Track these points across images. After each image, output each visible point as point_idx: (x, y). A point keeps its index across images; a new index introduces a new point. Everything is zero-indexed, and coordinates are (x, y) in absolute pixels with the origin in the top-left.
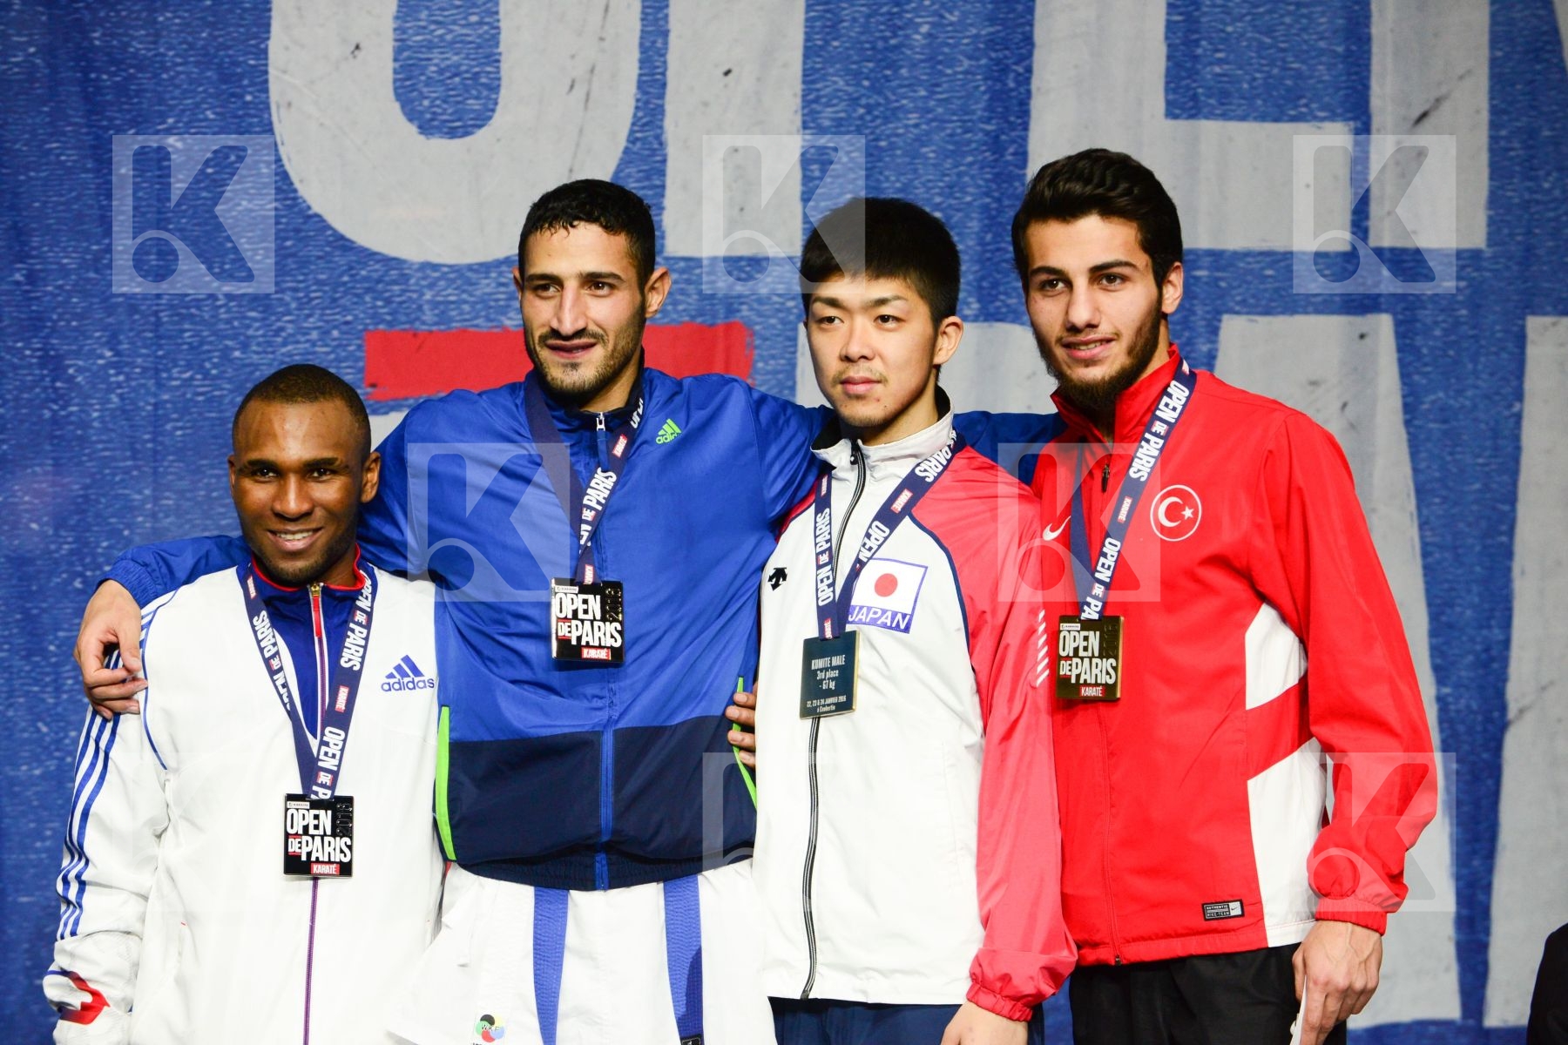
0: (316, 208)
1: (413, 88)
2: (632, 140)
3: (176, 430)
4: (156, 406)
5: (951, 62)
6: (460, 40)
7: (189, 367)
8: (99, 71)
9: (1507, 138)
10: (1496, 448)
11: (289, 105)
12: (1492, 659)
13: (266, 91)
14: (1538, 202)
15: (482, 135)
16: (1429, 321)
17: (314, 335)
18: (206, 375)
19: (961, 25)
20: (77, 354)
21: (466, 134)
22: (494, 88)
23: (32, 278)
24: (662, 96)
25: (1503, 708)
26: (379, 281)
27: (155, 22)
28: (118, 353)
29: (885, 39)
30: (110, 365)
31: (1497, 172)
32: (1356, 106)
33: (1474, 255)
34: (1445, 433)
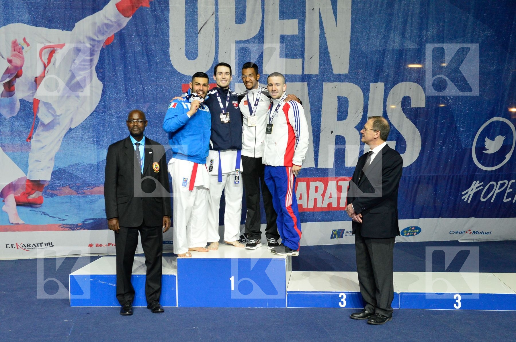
0: (176, 69)
1: (187, 54)
2: (214, 60)
3: (159, 96)
4: (156, 93)
6: (193, 48)
7: (160, 88)
8: (148, 51)
9: (321, 61)
10: (320, 99)
11: (172, 56)
12: (319, 124)
13: (169, 54)
14: (325, 68)
15: (196, 60)
17: (176, 84)
18: (162, 89)
20: (146, 87)
21: (194, 60)
22: (197, 54)
23: (140, 77)
24: (218, 55)
25: (320, 130)
26: (184, 78)
27: (155, 45)
28: (151, 86)
30: (151, 88)
31: (320, 65)
32: (303, 57)
33: (317, 75)
34: (313, 97)
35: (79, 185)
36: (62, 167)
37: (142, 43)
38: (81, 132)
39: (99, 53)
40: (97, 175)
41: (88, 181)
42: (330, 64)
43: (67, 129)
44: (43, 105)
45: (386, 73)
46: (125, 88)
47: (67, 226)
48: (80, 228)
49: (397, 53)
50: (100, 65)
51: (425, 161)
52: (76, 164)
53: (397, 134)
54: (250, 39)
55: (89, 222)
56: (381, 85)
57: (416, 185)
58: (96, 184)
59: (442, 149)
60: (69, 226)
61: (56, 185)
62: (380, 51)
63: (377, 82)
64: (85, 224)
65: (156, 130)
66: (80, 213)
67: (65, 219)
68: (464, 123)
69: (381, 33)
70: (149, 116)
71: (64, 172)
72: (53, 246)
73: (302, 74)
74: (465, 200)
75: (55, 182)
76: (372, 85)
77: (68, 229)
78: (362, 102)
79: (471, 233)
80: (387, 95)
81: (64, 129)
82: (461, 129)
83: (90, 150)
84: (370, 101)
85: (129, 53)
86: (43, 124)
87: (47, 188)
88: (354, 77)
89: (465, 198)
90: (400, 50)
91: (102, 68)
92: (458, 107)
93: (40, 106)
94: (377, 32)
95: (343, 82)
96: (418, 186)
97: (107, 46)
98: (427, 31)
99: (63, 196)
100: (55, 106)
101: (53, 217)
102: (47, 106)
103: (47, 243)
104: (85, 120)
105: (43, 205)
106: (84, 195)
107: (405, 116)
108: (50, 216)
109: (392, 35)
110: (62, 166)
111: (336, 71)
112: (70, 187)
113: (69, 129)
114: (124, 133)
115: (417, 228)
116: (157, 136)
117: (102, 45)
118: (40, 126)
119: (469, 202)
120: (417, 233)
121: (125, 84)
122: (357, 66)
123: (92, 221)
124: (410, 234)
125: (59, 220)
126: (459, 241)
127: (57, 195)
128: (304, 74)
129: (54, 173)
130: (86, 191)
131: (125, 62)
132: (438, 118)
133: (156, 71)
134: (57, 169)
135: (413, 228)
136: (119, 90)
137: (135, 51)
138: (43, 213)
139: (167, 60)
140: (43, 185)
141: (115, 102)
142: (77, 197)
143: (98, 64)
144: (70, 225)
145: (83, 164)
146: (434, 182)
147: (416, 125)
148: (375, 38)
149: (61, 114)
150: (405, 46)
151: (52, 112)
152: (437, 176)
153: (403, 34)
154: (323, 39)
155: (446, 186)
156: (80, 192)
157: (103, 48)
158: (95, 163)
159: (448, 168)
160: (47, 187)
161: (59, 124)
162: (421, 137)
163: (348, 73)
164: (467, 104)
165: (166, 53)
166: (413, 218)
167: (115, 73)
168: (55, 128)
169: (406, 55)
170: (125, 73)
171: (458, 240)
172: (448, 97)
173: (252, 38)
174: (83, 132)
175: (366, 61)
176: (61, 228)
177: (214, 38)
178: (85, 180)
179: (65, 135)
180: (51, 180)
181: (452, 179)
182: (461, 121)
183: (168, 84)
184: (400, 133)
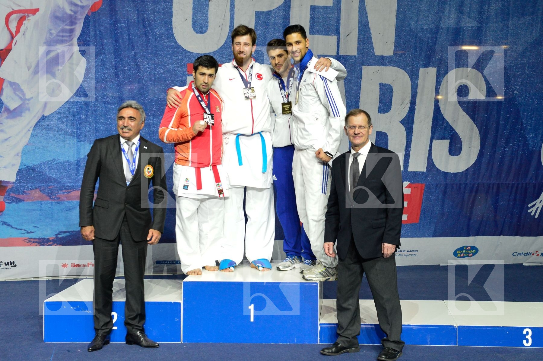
0: (180, 44)
1: (195, 26)
3: (158, 78)
4: (154, 74)
5: (277, 25)
6: (202, 19)
7: (160, 68)
8: (146, 21)
9: (361, 39)
10: (357, 85)
11: (176, 28)
13: (172, 26)
14: (365, 49)
15: (205, 34)
16: (348, 66)
17: (179, 64)
18: (162, 69)
19: (279, 19)
20: (142, 65)
21: (203, 33)
22: (207, 26)
23: (135, 53)
26: (189, 56)
27: (155, 14)
28: (148, 65)
29: (267, 21)
30: (147, 67)
31: (359, 44)
32: (338, 33)
33: (355, 56)
34: (350, 83)
35: (52, 188)
36: (30, 165)
37: (138, 10)
38: (56, 121)
39: (83, 21)
40: (77, 175)
41: (63, 183)
42: (372, 43)
43: (39, 116)
44: (9, 85)
45: (440, 55)
46: (116, 67)
47: (35, 241)
48: (52, 243)
49: (452, 32)
50: (83, 37)
51: (484, 166)
52: (50, 161)
53: (451, 131)
54: (274, 10)
55: (64, 235)
56: (432, 71)
57: (473, 194)
58: (75, 187)
59: (505, 150)
60: (37, 241)
61: (22, 188)
62: (432, 29)
63: (427, 67)
64: (58, 237)
65: (153, 120)
66: (53, 223)
67: (32, 231)
68: (531, 119)
69: (433, 7)
70: (145, 103)
71: (33, 171)
72: (16, 266)
73: (336, 55)
74: (532, 214)
75: (21, 184)
76: (421, 70)
77: (36, 244)
78: (410, 91)
79: (538, 255)
80: (439, 83)
81: (35, 116)
82: (529, 127)
83: (68, 143)
84: (419, 90)
85: (121, 23)
86: (7, 110)
87: (10, 191)
88: (400, 60)
89: (531, 212)
90: (456, 28)
91: (86, 40)
92: (525, 100)
93: (4, 86)
94: (429, 5)
95: (386, 65)
96: (475, 197)
97: (93, 13)
98: (489, 6)
99: (30, 201)
100: (24, 87)
101: (17, 229)
102: (14, 87)
103: (8, 263)
104: (63, 105)
105: (4, 212)
106: (59, 201)
107: (461, 110)
108: (14, 227)
109: (447, 10)
110: (30, 163)
111: (378, 52)
112: (41, 191)
113: (41, 116)
114: (112, 123)
115: (473, 248)
116: (154, 127)
117: (86, 12)
118: (4, 112)
119: (536, 216)
120: (473, 254)
121: (115, 61)
122: (403, 47)
123: (68, 234)
124: (465, 255)
125: (25, 232)
126: (524, 264)
127: (24, 201)
128: (340, 54)
129: (20, 173)
130: (62, 196)
131: (115, 34)
132: (500, 113)
133: (155, 46)
134: (24, 167)
135: (469, 248)
136: (107, 69)
137: (128, 21)
138: (5, 223)
139: (170, 33)
140: (6, 187)
141: (102, 84)
142: (49, 203)
143: (81, 35)
144: (39, 239)
145: (59, 161)
146: (495, 191)
147: (474, 121)
148: (426, 13)
149: (32, 98)
150: (463, 24)
151: (21, 95)
152: (498, 184)
153: (460, 10)
154: (363, 12)
155: (510, 196)
156: (54, 197)
157: (87, 15)
158: (73, 160)
159: (512, 174)
160: (12, 190)
161: (29, 109)
162: (480, 136)
163: (393, 55)
164: (536, 96)
165: (168, 24)
166: (468, 235)
167: (102, 47)
168: (23, 114)
169: (463, 34)
170: (115, 48)
171: (522, 264)
172: (513, 88)
173: (276, 9)
174: (60, 121)
175: (415, 40)
176: (27, 242)
177: (229, 7)
178: (61, 182)
179: (36, 124)
180: (16, 181)
181: (517, 187)
182: (529, 116)
183: (170, 63)
184: (454, 130)
